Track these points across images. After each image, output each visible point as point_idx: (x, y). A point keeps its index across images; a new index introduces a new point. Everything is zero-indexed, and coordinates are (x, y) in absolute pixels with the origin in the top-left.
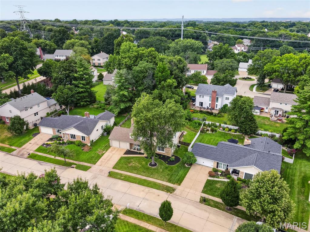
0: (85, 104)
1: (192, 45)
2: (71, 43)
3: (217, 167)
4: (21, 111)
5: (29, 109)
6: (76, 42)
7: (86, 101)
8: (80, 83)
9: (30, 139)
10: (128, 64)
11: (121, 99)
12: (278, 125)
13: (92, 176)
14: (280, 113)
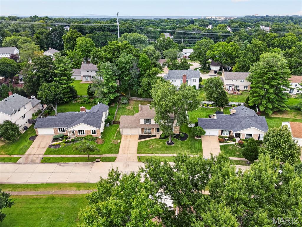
0: (68, 100)
1: (139, 38)
2: (12, 40)
3: (222, 134)
4: (11, 115)
5: (17, 112)
6: (18, 40)
7: (68, 98)
8: (61, 79)
9: (30, 144)
10: (108, 57)
11: (109, 90)
12: (236, 97)
13: (123, 165)
14: (233, 87)
